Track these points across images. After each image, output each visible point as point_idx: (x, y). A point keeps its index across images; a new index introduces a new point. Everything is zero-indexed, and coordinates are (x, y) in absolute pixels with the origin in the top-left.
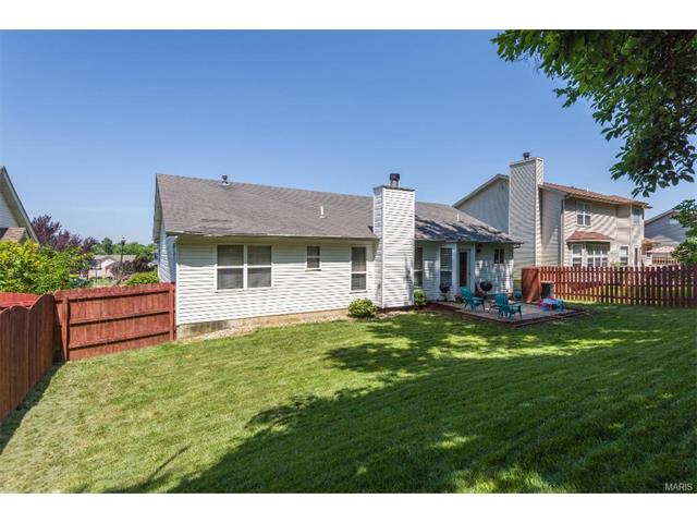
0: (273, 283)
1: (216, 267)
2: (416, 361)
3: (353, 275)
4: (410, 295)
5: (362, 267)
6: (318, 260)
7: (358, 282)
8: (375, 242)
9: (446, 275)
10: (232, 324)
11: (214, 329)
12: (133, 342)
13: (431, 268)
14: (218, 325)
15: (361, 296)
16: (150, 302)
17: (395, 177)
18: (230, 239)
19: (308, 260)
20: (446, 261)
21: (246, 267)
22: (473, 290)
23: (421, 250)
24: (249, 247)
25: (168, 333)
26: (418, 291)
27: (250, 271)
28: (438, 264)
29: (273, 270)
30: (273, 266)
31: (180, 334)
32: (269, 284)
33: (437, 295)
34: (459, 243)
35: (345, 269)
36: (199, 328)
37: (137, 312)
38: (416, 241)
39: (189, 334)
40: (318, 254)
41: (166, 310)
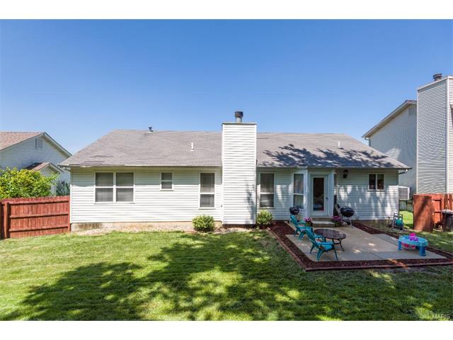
0: (134, 199)
1: (95, 187)
3: (202, 196)
4: (252, 215)
5: (212, 189)
6: (171, 183)
7: (207, 200)
8: (220, 168)
9: (298, 198)
10: (106, 225)
11: (93, 227)
12: (46, 231)
13: (285, 193)
14: (96, 225)
15: (207, 212)
16: (58, 208)
17: (240, 115)
18: (101, 169)
19: (163, 183)
20: (298, 187)
21: (115, 187)
22: (331, 215)
24: (117, 173)
25: (67, 227)
27: (117, 189)
28: (291, 187)
29: (134, 190)
30: (135, 187)
31: (73, 229)
32: (131, 199)
33: (287, 216)
35: (195, 190)
36: (84, 226)
37: (50, 213)
39: (78, 229)
40: (171, 179)
41: (67, 213)
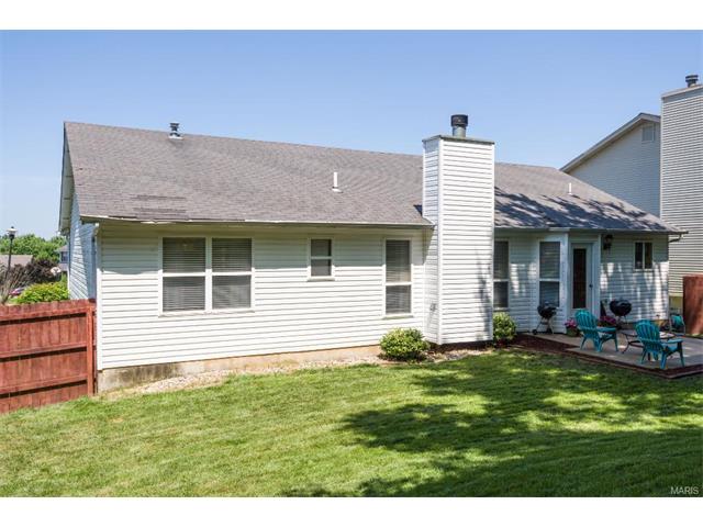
0: (253, 302)
1: (160, 274)
2: (498, 434)
3: (389, 289)
4: (487, 321)
5: (402, 275)
6: (329, 263)
7: (398, 299)
8: (426, 232)
9: (549, 288)
10: (187, 368)
11: (157, 376)
12: (30, 396)
13: (523, 277)
14: (163, 371)
15: (401, 324)
16: (55, 332)
17: (461, 121)
18: (184, 228)
19: (314, 264)
20: (549, 264)
21: (209, 274)
22: (597, 315)
23: (504, 246)
24: (214, 240)
25: (84, 382)
26: (501, 315)
27: (216, 281)
28: (534, 271)
29: (253, 280)
30: (254, 273)
31: (103, 385)
32: (248, 303)
33: (534, 322)
34: (572, 234)
35: (373, 278)
36: (134, 374)
37: (34, 347)
38: (496, 230)
39: (117, 384)
40: (330, 254)
41: (81, 344)
